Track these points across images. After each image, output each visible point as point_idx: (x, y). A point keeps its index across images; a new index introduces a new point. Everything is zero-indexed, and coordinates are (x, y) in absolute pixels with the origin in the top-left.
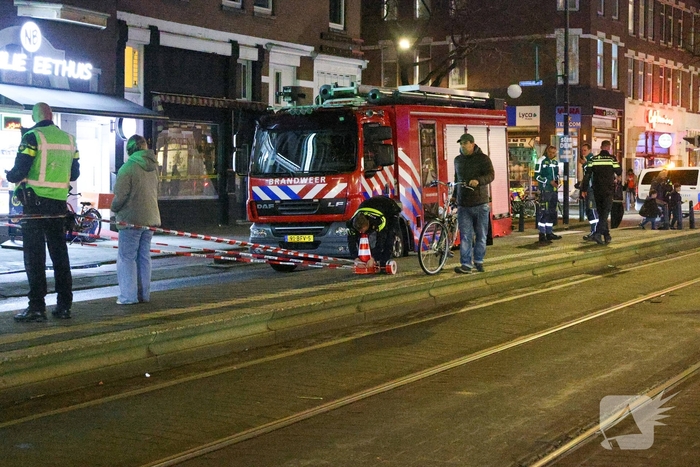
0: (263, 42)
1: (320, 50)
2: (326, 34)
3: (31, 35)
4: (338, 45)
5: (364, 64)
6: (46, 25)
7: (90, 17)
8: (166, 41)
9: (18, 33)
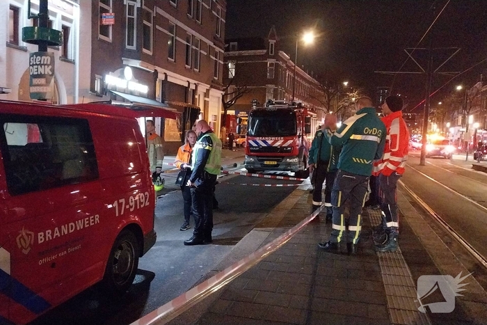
0: (196, 82)
1: (212, 87)
2: (213, 81)
3: (128, 72)
4: (216, 85)
5: (223, 93)
6: (135, 69)
7: (149, 67)
8: (169, 79)
9: (123, 70)
